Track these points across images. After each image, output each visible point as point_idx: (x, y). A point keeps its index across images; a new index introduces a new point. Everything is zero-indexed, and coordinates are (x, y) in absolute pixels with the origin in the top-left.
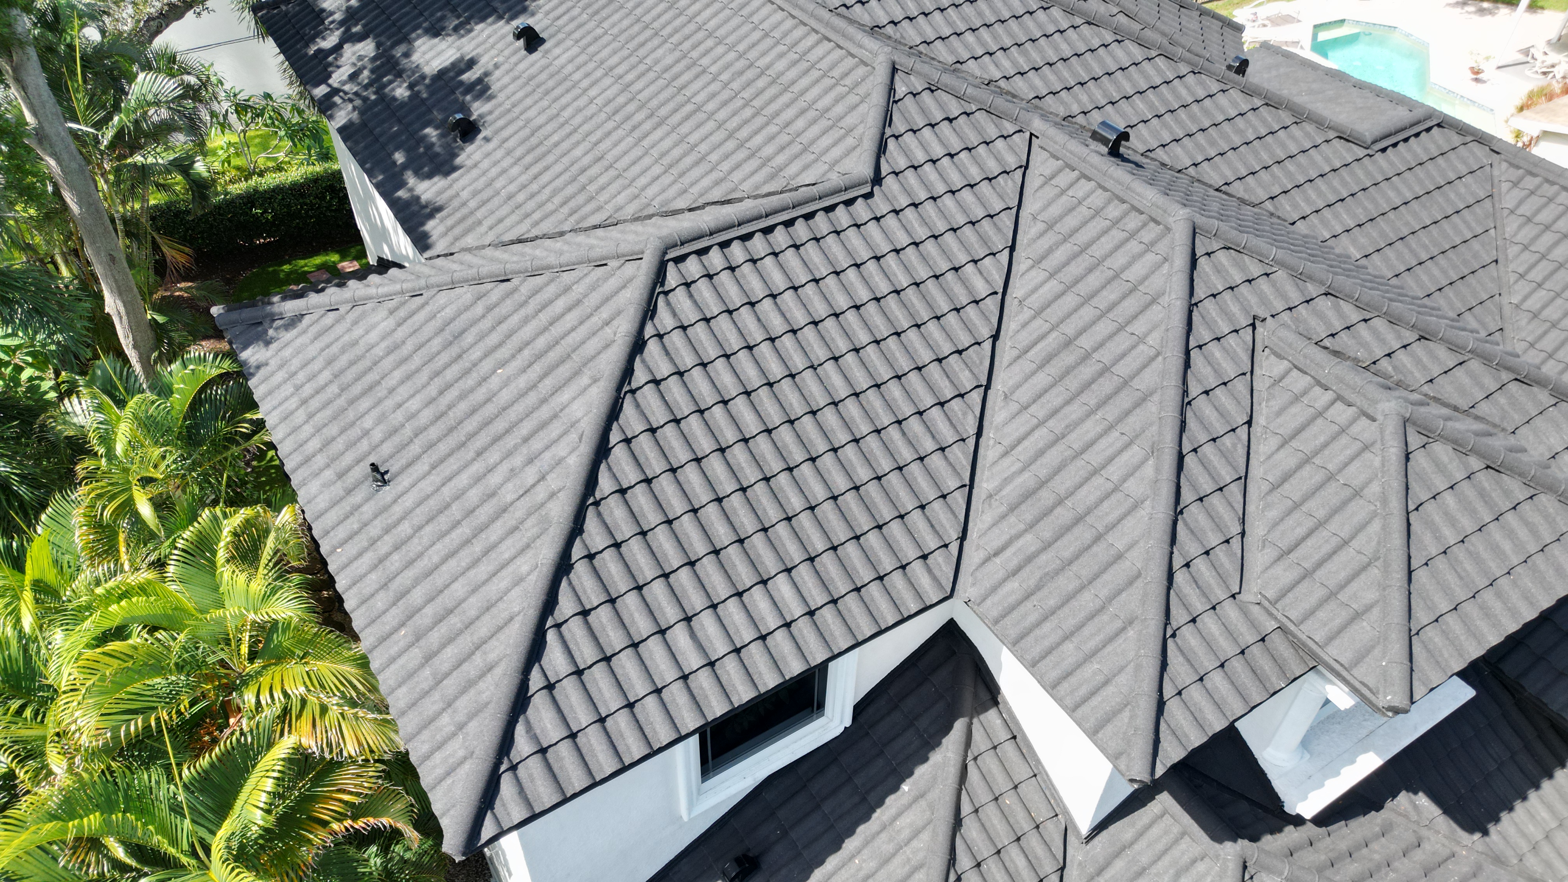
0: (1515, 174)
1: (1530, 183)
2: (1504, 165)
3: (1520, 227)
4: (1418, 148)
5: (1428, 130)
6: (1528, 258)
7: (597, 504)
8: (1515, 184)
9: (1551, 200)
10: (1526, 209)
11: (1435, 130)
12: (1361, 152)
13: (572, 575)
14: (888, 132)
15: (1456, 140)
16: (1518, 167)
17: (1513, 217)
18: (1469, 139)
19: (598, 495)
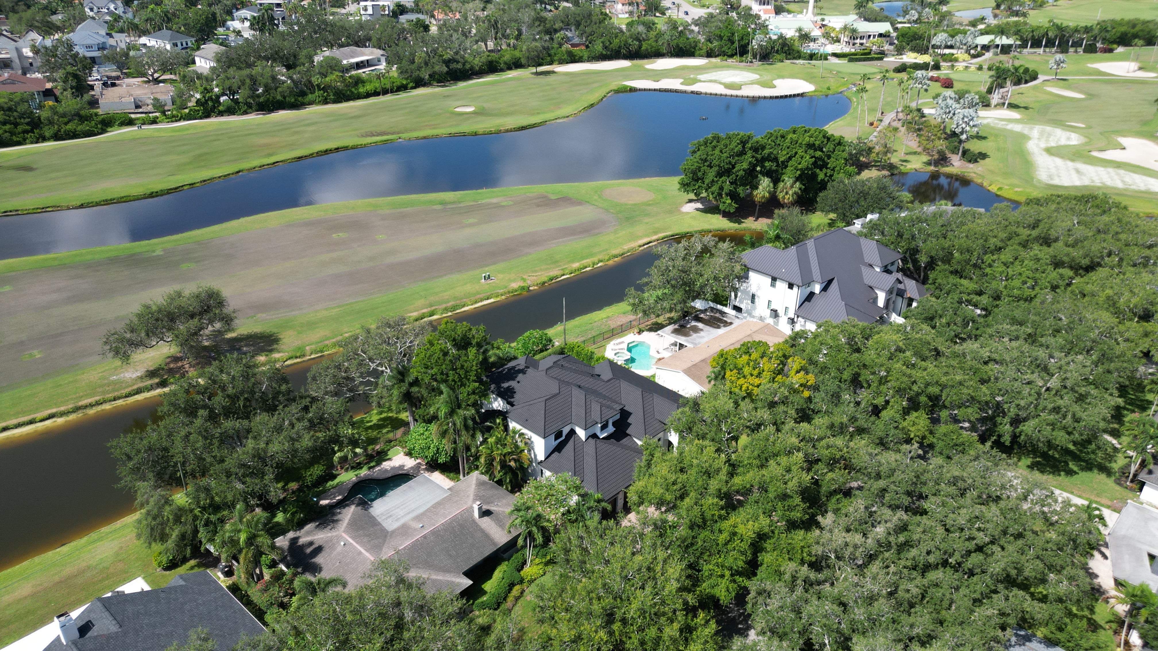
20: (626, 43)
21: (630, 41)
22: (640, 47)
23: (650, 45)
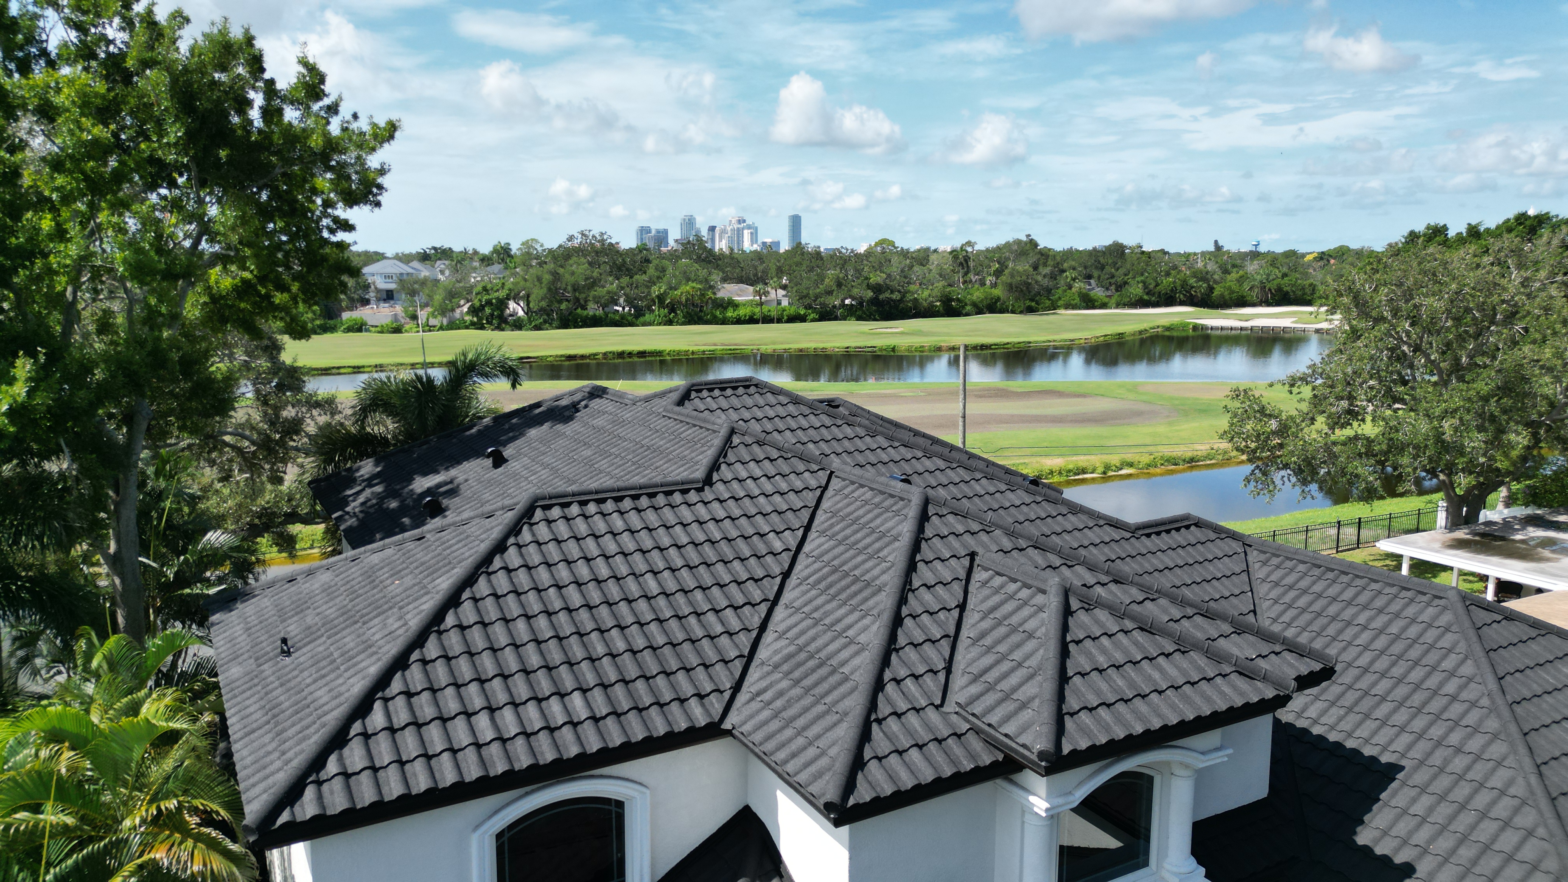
0: (1263, 557)
1: (1275, 561)
2: (1255, 552)
3: (1270, 590)
4: (1178, 538)
5: (1187, 527)
6: (1278, 608)
7: (440, 633)
8: (1264, 563)
9: (1292, 570)
10: (1273, 577)
11: (1193, 528)
12: (1128, 535)
13: (407, 673)
14: (722, 460)
15: (1213, 536)
16: (1265, 553)
17: (1264, 584)
18: (1223, 536)
19: (442, 627)
20: (1184, 283)
21: (1192, 281)
22: (1211, 289)
23: (1230, 288)
